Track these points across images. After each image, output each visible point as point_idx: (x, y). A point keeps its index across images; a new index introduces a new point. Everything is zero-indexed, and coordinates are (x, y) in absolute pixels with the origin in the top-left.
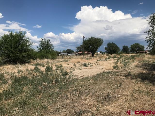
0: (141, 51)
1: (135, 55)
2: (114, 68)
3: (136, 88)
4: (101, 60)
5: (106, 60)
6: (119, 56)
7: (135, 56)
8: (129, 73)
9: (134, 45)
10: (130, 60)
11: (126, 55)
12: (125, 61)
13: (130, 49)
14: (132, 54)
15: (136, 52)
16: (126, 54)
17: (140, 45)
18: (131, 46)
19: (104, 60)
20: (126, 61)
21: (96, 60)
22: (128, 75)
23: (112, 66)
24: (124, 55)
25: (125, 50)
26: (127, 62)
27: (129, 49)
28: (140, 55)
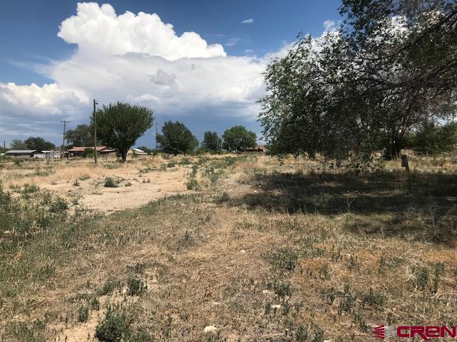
0: (250, 146)
1: (236, 156)
2: (189, 188)
3: (240, 221)
4: (149, 169)
5: (165, 170)
6: (196, 160)
7: (235, 159)
8: (225, 194)
9: (232, 130)
10: (225, 168)
11: (214, 156)
12: (212, 170)
13: (223, 142)
14: (228, 155)
15: (239, 149)
16: (215, 154)
17: (246, 131)
18: (226, 133)
19: (160, 170)
20: (215, 171)
21: (137, 171)
22: (223, 200)
23: (183, 182)
24: (209, 155)
25: (212, 144)
26: (217, 174)
27: (220, 141)
28: (246, 157)
